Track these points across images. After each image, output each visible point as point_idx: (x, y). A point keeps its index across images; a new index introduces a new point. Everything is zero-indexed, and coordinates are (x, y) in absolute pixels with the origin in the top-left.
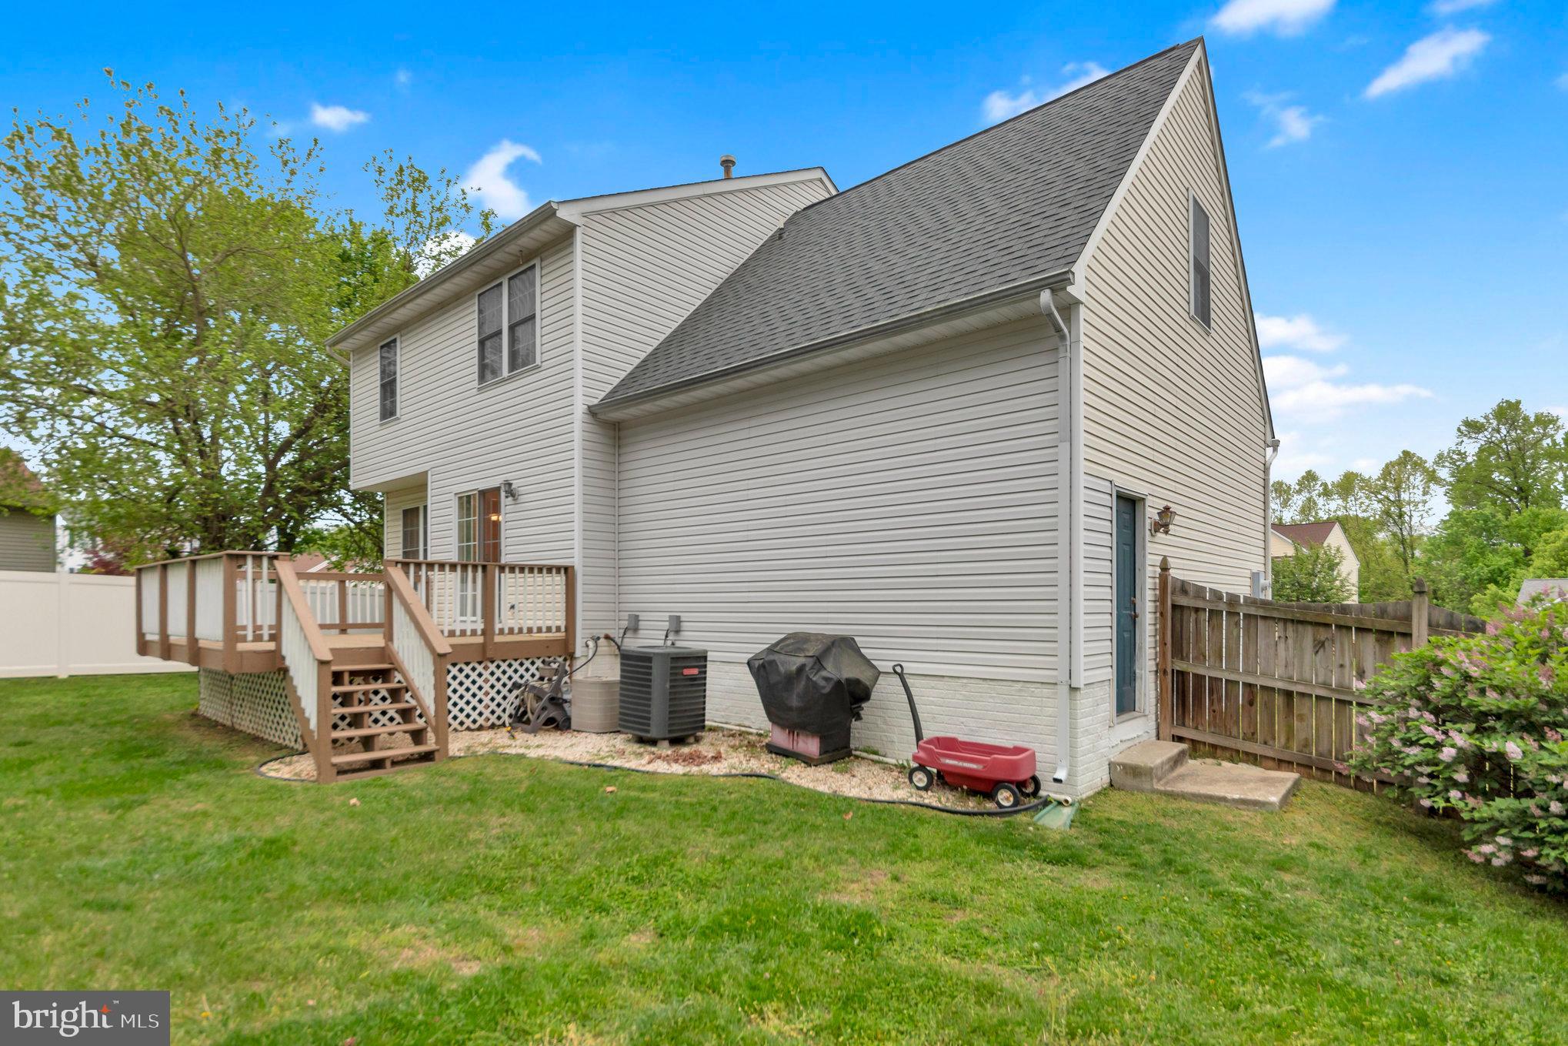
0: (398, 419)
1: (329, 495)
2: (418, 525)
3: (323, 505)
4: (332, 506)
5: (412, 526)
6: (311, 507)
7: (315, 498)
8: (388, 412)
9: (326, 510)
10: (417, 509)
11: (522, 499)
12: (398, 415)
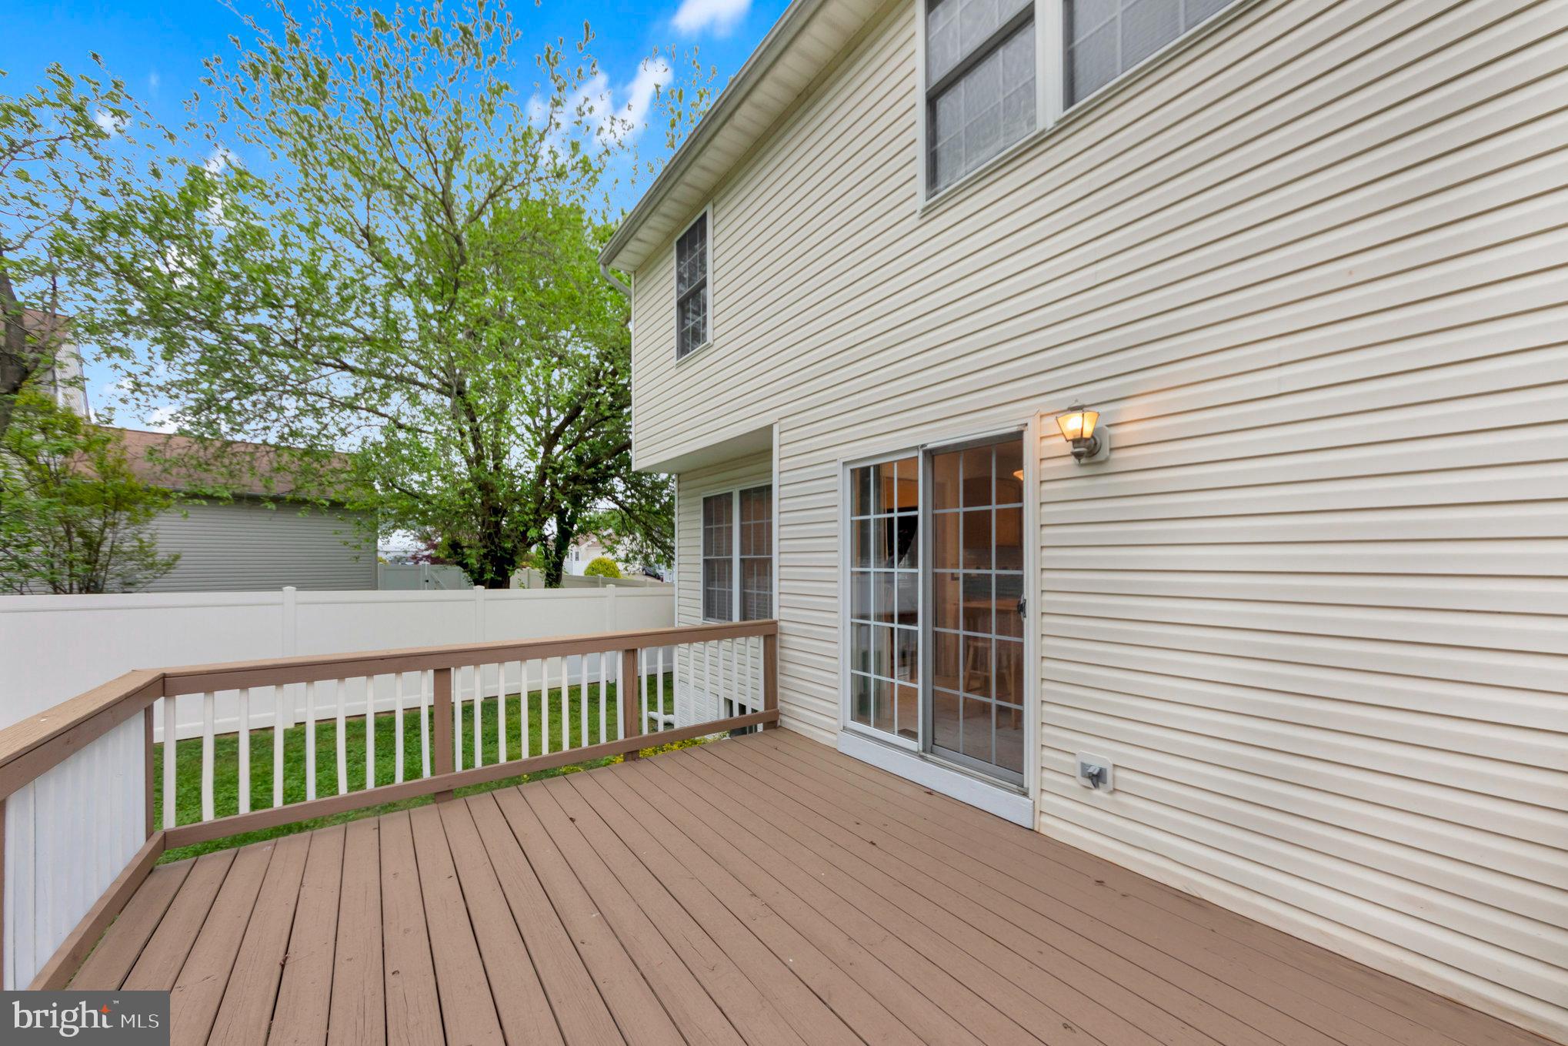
0: (710, 346)
1: (604, 483)
2: (730, 520)
3: (599, 493)
4: (606, 494)
5: (719, 521)
6: (588, 496)
7: (589, 486)
8: (690, 337)
9: (601, 499)
10: (730, 495)
11: (1122, 459)
12: (709, 339)
